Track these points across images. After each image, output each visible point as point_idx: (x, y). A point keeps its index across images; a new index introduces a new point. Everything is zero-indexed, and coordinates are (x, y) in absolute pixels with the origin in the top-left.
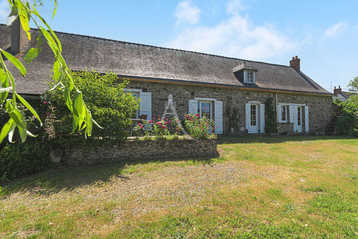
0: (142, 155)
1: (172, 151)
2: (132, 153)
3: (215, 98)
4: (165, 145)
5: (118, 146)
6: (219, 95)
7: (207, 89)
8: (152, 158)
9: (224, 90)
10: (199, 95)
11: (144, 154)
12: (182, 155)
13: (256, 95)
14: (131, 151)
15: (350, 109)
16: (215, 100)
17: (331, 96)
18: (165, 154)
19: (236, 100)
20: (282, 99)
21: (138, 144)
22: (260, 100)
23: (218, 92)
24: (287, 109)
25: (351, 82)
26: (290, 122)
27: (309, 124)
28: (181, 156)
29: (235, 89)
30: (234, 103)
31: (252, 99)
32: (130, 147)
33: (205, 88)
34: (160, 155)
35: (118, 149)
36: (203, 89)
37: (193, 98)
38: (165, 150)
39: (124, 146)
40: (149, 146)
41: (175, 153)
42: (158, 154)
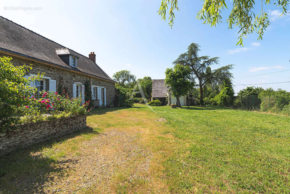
0: (34, 139)
1: (61, 129)
2: (24, 139)
3: (50, 76)
4: (56, 124)
5: (6, 134)
6: (53, 74)
7: (42, 67)
8: (44, 140)
9: (57, 70)
10: (34, 72)
11: (36, 137)
12: (68, 131)
13: (79, 78)
14: (23, 137)
15: (124, 91)
16: (50, 78)
17: (114, 82)
18: (55, 133)
19: (66, 80)
20: (94, 83)
21: (30, 127)
22: (82, 82)
23: (51, 71)
24: (96, 90)
25: (114, 75)
26: (98, 99)
27: (106, 100)
28: (68, 133)
29: (65, 70)
30: (65, 82)
31: (77, 81)
32: (22, 132)
33: (40, 65)
34: (51, 136)
35: (6, 137)
36: (38, 66)
37: (28, 74)
38: (56, 129)
39: (14, 132)
40: (41, 127)
41: (63, 131)
42: (50, 135)
